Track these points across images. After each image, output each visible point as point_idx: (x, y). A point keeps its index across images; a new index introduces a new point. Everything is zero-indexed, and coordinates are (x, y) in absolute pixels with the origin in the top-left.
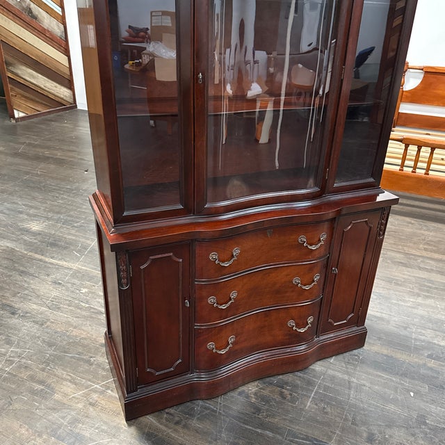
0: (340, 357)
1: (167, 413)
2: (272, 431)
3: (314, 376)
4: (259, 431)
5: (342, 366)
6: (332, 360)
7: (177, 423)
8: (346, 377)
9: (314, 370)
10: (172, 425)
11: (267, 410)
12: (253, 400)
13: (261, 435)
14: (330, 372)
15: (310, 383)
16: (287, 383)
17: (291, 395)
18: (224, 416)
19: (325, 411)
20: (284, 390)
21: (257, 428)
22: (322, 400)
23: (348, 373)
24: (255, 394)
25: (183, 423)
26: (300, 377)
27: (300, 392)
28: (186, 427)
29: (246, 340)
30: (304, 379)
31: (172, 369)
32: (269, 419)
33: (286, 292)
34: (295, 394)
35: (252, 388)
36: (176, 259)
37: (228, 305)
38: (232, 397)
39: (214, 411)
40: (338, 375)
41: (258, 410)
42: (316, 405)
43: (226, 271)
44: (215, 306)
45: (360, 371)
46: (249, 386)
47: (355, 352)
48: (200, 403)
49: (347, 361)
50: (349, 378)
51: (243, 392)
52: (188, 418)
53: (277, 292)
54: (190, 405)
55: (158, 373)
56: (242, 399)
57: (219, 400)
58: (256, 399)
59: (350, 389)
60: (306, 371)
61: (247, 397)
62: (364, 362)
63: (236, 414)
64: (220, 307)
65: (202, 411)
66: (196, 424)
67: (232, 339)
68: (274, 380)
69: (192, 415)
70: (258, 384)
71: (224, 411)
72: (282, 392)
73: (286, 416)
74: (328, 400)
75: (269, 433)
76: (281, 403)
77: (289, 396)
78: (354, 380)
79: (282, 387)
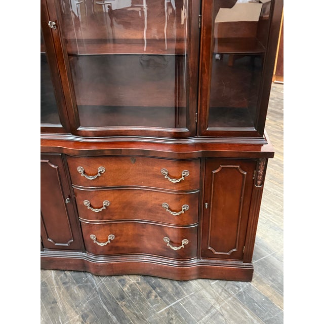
0: (222, 283)
1: (65, 274)
2: (119, 318)
3: (187, 291)
4: (110, 313)
5: (217, 291)
6: (213, 283)
7: (64, 283)
8: (213, 302)
9: (191, 285)
10: (60, 283)
11: (129, 301)
12: (125, 289)
13: (108, 317)
14: (204, 292)
15: (178, 294)
16: (160, 286)
17: (156, 297)
18: (96, 291)
19: (171, 321)
20: (154, 291)
21: (109, 310)
22: (176, 312)
23: (217, 299)
24: (131, 286)
25: (68, 285)
26: (175, 286)
27: (164, 298)
28: (67, 289)
29: (126, 241)
30: (177, 288)
31: (67, 245)
32: (124, 309)
33: (158, 213)
34: (159, 298)
35: (132, 280)
36: (53, 166)
37: (100, 210)
38: (113, 280)
39: (93, 286)
40: (208, 297)
41: (122, 298)
42: (168, 313)
43: (94, 183)
44: (89, 208)
45: (229, 302)
46: (132, 277)
47: (240, 283)
48: (89, 276)
49: (226, 288)
50: (214, 304)
51: (124, 280)
52: (73, 283)
53: (150, 210)
54: (83, 274)
55: (56, 244)
56: (119, 285)
57: (103, 279)
58: (128, 289)
59: (207, 313)
60: (185, 283)
61: (123, 285)
62: (240, 295)
63: (105, 294)
64: (94, 210)
65: (86, 282)
66: (75, 289)
67: (111, 237)
68: (153, 281)
69: (77, 282)
70: (139, 278)
71: (99, 289)
72: (151, 292)
73: (138, 311)
74: (180, 314)
75: (114, 319)
76: (143, 300)
77: (153, 297)
78: (218, 307)
79: (154, 288)
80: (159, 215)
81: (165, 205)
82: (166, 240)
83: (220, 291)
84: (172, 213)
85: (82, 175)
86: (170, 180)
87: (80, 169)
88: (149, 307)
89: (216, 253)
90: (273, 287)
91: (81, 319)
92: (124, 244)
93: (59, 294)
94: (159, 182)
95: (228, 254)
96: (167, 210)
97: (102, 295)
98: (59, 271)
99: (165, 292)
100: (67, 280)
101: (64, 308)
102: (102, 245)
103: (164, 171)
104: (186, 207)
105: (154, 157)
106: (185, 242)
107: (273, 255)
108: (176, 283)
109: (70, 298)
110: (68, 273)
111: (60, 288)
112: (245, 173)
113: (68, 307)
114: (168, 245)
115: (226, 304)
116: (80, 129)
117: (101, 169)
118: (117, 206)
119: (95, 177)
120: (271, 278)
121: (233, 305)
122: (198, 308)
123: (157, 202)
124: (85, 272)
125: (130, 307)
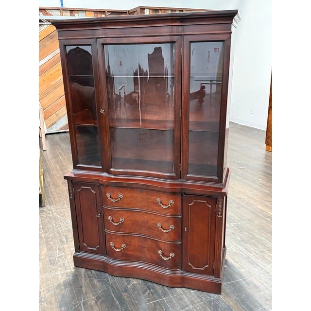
1: (91, 271)
2: (120, 302)
3: (172, 293)
4: (115, 299)
6: (192, 291)
7: (89, 277)
9: (176, 291)
10: (87, 276)
11: (130, 294)
12: (129, 286)
13: (113, 301)
14: (184, 296)
15: (165, 294)
16: (153, 288)
17: (149, 294)
18: (109, 285)
19: (155, 310)
21: (116, 297)
22: (160, 305)
24: (134, 285)
25: (92, 279)
26: (164, 289)
27: (155, 295)
28: (91, 281)
29: (133, 251)
30: (165, 291)
31: (95, 249)
32: (125, 298)
33: (154, 230)
34: (151, 295)
35: (135, 282)
36: (93, 191)
37: (118, 224)
38: (122, 280)
39: (108, 281)
40: (186, 299)
41: (126, 291)
42: (155, 305)
43: (115, 204)
44: (111, 221)
45: (200, 305)
46: (136, 280)
47: (212, 295)
48: (107, 275)
49: (201, 296)
50: (189, 304)
51: (130, 281)
52: (95, 278)
53: (149, 228)
54: (103, 273)
55: (88, 248)
56: (125, 283)
57: (116, 278)
58: (131, 287)
59: (182, 309)
60: (172, 289)
61: (128, 284)
62: (210, 302)
63: (115, 287)
64: (114, 223)
65: (104, 278)
66: (96, 281)
67: (123, 245)
68: (150, 284)
69: (98, 278)
70: (140, 282)
71: (112, 284)
72: (146, 291)
73: (134, 300)
74: (163, 307)
75: (117, 302)
76: (139, 294)
77: (147, 294)
78: (191, 307)
79: (149, 289)
80: (155, 232)
81: (159, 225)
82: (160, 252)
83: (196, 297)
84: (163, 231)
85: (109, 198)
86: (162, 206)
87: (108, 195)
88: (143, 299)
89: (194, 268)
90: (237, 300)
91: (96, 299)
92: (132, 253)
93: (85, 283)
94: (155, 207)
95: (203, 269)
96: (160, 228)
97: (112, 287)
98: (87, 270)
99: (156, 292)
100: (91, 276)
101: (86, 291)
102: (117, 250)
103: (158, 200)
104: (172, 227)
105: (152, 190)
106: (172, 254)
107: (244, 280)
108: (166, 288)
109: (91, 286)
110: (93, 271)
111: (86, 280)
112: (210, 206)
113: (89, 291)
114: (161, 255)
115: (198, 306)
116: (111, 169)
117: (120, 195)
118: (129, 222)
119: (117, 200)
120: (236, 294)
121: (202, 307)
122: (177, 305)
123: (154, 222)
124: (104, 272)
125: (130, 297)
